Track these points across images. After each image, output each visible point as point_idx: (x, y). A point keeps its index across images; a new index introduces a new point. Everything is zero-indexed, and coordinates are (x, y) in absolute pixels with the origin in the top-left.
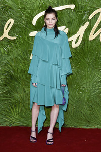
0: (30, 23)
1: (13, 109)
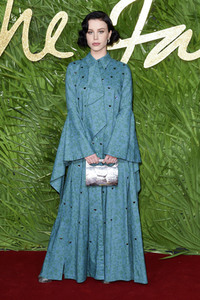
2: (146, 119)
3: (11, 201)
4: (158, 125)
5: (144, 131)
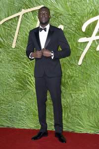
0: (79, 29)
2: (96, 73)
5: (95, 79)
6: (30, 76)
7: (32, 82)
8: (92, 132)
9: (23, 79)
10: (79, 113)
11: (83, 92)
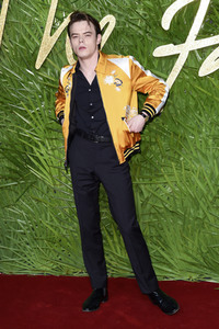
0: (155, 25)
1: (112, 236)
2: (200, 133)
3: (52, 221)
4: (214, 139)
5: (198, 146)
6: (37, 146)
7: (41, 158)
8: (194, 277)
9: (19, 153)
10: (161, 232)
11: (168, 179)
